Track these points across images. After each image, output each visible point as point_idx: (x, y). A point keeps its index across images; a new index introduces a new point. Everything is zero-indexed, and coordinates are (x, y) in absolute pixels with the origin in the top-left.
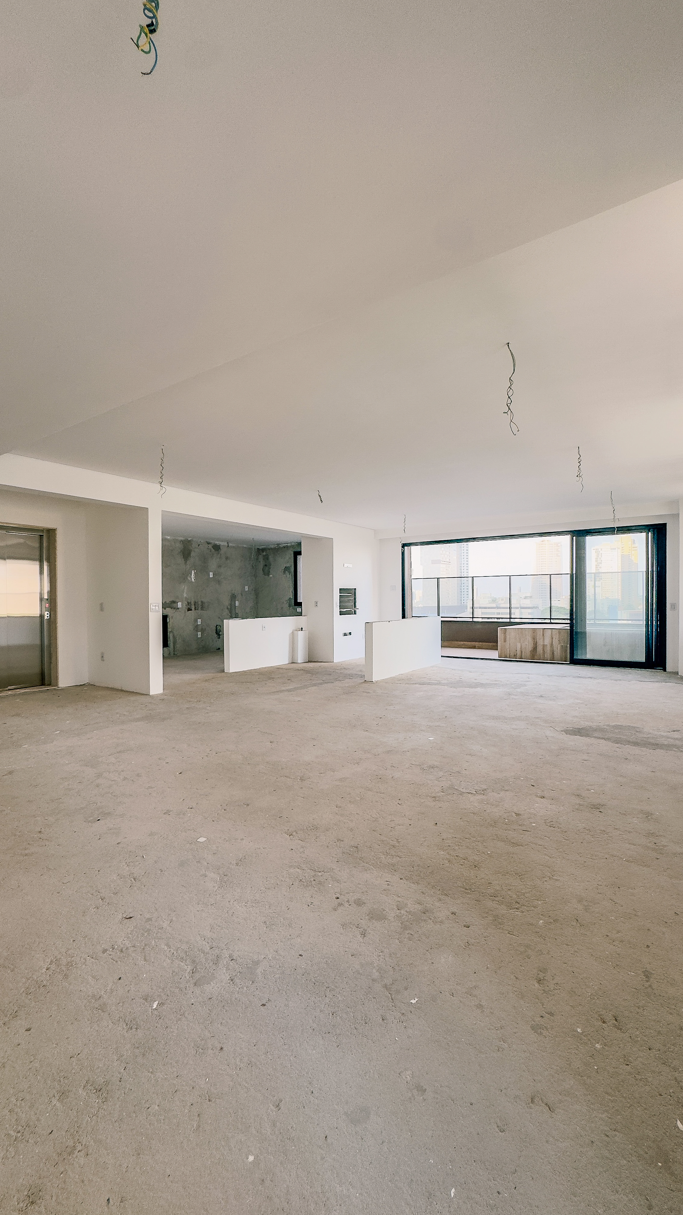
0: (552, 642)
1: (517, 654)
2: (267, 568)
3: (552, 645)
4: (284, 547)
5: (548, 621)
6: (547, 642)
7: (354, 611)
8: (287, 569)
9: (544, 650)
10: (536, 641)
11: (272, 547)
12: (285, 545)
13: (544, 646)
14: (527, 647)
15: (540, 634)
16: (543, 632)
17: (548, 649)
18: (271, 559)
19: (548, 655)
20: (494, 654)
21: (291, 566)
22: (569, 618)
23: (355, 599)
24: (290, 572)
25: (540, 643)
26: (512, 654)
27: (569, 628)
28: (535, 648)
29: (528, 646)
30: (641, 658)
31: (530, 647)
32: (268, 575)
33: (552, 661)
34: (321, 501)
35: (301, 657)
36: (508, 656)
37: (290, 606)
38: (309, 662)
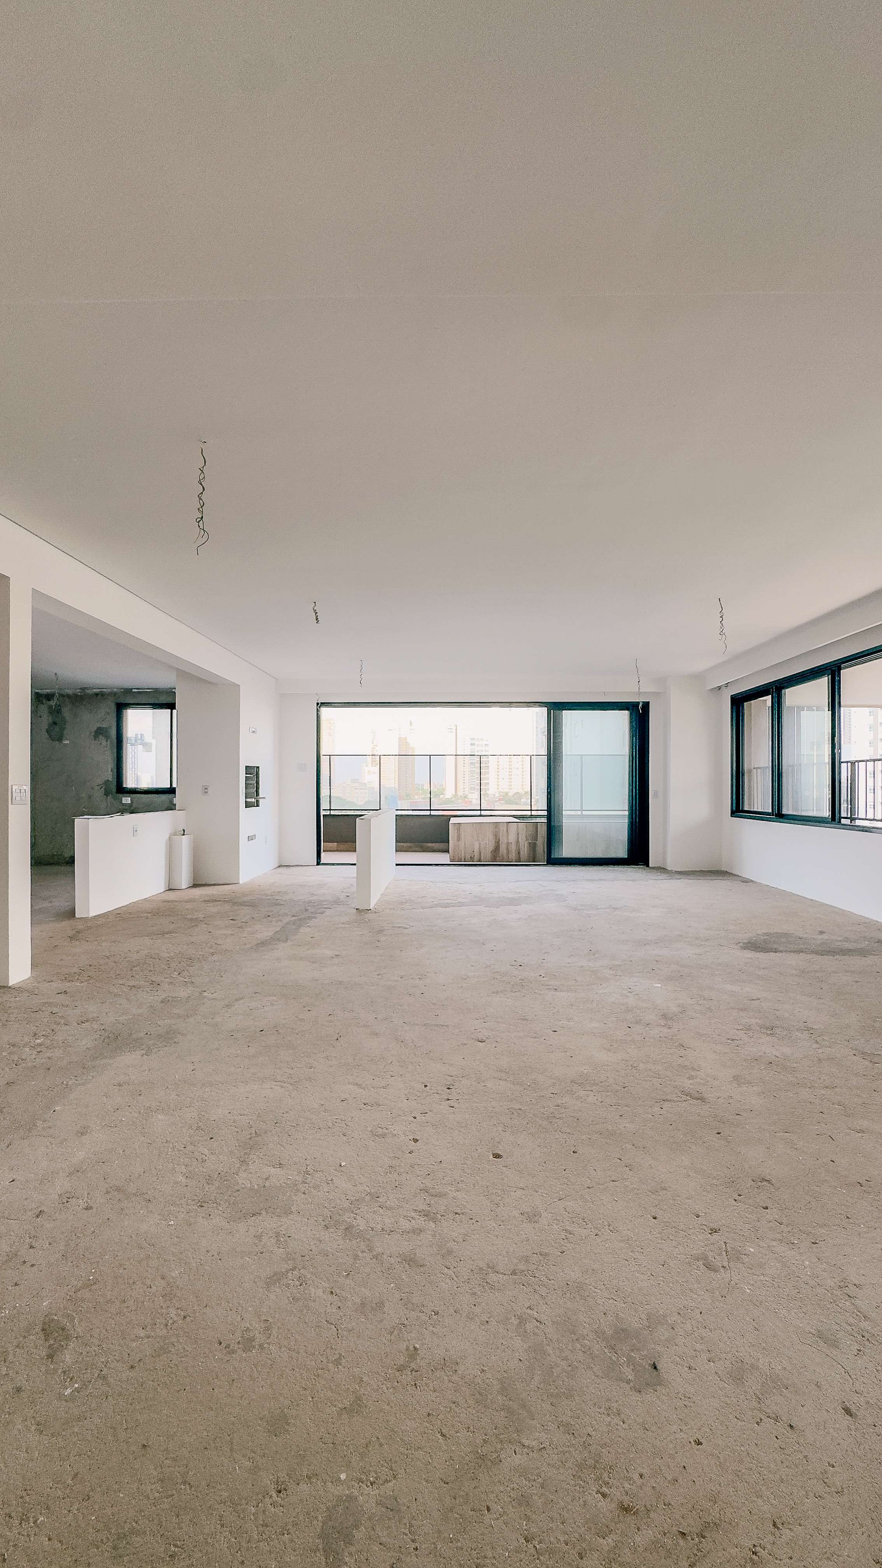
0: (518, 839)
1: (474, 856)
2: (57, 728)
3: (518, 842)
4: (97, 695)
5: (478, 813)
6: (512, 838)
7: (257, 801)
8: (100, 732)
9: (508, 850)
10: (498, 837)
11: (70, 692)
12: (99, 690)
13: (508, 844)
14: (488, 846)
15: (503, 828)
16: (507, 826)
17: (513, 848)
18: (66, 712)
19: (513, 855)
20: (444, 858)
21: (110, 727)
22: (546, 809)
23: (258, 783)
24: (107, 738)
25: (503, 841)
26: (468, 857)
27: (546, 821)
28: (497, 848)
29: (488, 844)
30: (622, 853)
31: (491, 847)
32: (60, 739)
33: (518, 862)
34: (317, 619)
35: (184, 879)
36: (463, 860)
37: (107, 794)
38: (195, 886)
